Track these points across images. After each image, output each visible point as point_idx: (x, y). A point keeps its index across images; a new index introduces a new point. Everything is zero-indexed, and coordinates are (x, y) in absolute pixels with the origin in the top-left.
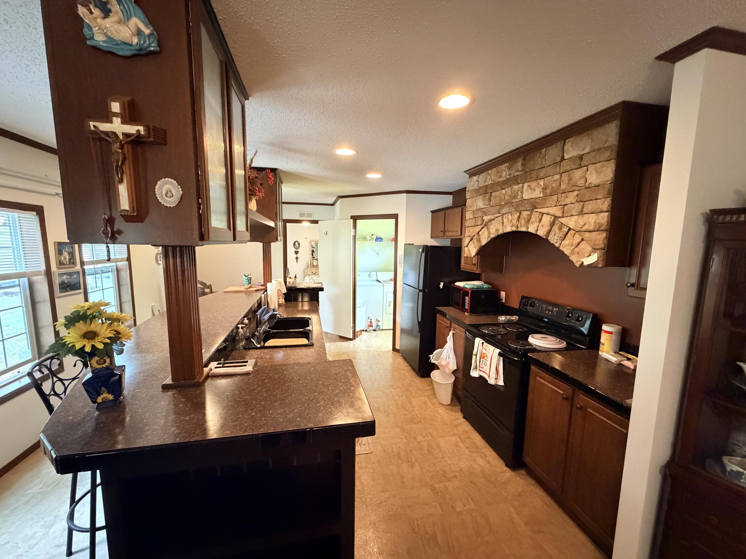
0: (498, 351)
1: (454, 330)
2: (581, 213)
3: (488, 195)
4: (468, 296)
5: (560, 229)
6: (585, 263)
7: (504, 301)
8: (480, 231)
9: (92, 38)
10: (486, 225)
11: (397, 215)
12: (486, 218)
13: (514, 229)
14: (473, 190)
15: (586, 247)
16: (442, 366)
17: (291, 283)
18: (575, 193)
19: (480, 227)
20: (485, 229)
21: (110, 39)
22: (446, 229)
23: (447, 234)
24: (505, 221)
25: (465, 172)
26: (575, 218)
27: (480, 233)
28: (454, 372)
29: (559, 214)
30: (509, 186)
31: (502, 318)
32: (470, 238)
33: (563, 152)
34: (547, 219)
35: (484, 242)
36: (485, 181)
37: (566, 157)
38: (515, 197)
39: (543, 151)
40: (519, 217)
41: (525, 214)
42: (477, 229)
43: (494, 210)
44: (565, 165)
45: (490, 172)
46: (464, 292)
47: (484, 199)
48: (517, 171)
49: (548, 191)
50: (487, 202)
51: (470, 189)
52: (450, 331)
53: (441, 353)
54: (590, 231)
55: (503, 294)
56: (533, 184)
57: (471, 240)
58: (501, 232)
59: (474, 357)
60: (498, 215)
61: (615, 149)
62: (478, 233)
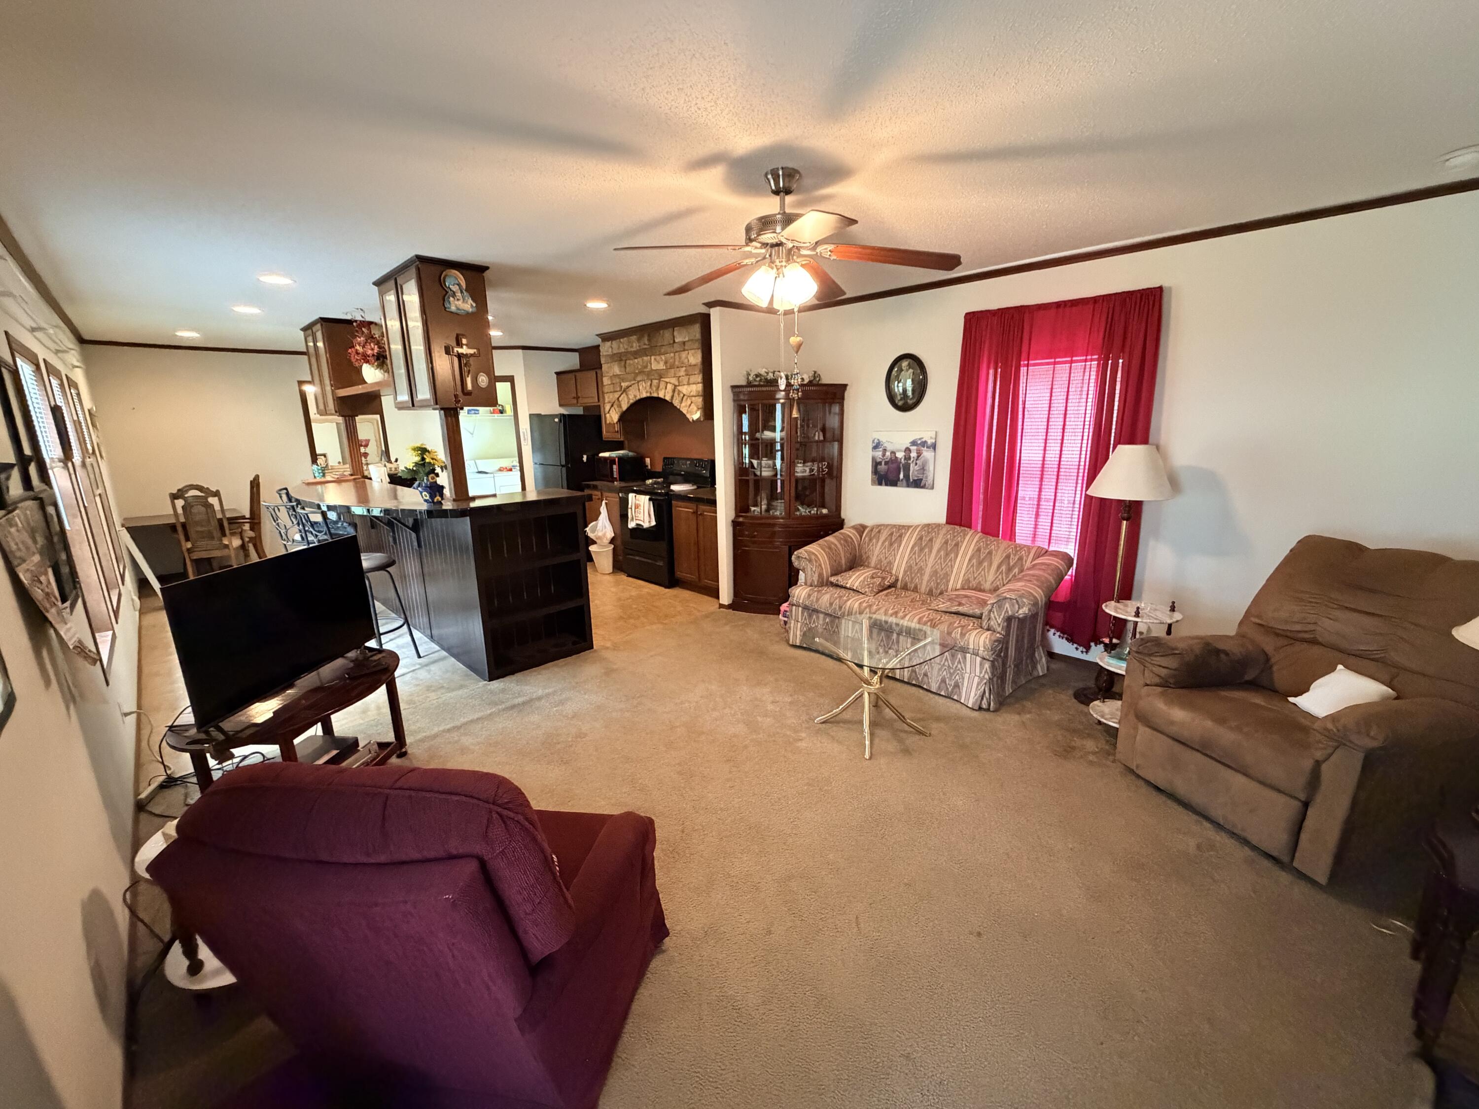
0: (648, 497)
1: (606, 500)
2: (689, 384)
3: (623, 363)
4: (615, 464)
5: (679, 394)
6: (695, 419)
7: (649, 467)
8: (620, 396)
9: (449, 308)
10: (624, 391)
11: (512, 377)
12: (624, 385)
13: (648, 395)
14: (608, 355)
15: (694, 407)
16: (599, 538)
17: (393, 469)
18: (684, 369)
19: (620, 393)
20: (624, 395)
21: (458, 309)
22: (579, 395)
23: (580, 400)
24: (641, 388)
25: (597, 335)
26: (686, 387)
27: (620, 399)
28: (612, 541)
29: (677, 384)
30: (641, 357)
31: (649, 482)
32: (610, 405)
33: (674, 337)
34: (670, 387)
35: (625, 407)
36: (619, 348)
37: (676, 341)
38: (646, 367)
39: (661, 332)
40: (651, 385)
41: (655, 382)
42: (616, 395)
43: (630, 377)
44: (677, 347)
45: (622, 340)
46: (612, 461)
47: (620, 367)
48: (645, 344)
49: (668, 365)
50: (623, 369)
51: (605, 354)
52: (602, 501)
53: (596, 526)
54: (695, 396)
55: (648, 460)
56: (658, 358)
57: (612, 406)
58: (638, 397)
59: (629, 510)
60: (634, 382)
61: (700, 341)
62: (618, 399)
